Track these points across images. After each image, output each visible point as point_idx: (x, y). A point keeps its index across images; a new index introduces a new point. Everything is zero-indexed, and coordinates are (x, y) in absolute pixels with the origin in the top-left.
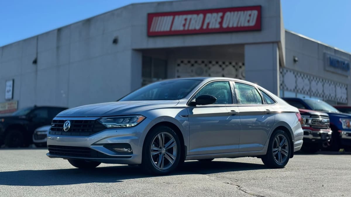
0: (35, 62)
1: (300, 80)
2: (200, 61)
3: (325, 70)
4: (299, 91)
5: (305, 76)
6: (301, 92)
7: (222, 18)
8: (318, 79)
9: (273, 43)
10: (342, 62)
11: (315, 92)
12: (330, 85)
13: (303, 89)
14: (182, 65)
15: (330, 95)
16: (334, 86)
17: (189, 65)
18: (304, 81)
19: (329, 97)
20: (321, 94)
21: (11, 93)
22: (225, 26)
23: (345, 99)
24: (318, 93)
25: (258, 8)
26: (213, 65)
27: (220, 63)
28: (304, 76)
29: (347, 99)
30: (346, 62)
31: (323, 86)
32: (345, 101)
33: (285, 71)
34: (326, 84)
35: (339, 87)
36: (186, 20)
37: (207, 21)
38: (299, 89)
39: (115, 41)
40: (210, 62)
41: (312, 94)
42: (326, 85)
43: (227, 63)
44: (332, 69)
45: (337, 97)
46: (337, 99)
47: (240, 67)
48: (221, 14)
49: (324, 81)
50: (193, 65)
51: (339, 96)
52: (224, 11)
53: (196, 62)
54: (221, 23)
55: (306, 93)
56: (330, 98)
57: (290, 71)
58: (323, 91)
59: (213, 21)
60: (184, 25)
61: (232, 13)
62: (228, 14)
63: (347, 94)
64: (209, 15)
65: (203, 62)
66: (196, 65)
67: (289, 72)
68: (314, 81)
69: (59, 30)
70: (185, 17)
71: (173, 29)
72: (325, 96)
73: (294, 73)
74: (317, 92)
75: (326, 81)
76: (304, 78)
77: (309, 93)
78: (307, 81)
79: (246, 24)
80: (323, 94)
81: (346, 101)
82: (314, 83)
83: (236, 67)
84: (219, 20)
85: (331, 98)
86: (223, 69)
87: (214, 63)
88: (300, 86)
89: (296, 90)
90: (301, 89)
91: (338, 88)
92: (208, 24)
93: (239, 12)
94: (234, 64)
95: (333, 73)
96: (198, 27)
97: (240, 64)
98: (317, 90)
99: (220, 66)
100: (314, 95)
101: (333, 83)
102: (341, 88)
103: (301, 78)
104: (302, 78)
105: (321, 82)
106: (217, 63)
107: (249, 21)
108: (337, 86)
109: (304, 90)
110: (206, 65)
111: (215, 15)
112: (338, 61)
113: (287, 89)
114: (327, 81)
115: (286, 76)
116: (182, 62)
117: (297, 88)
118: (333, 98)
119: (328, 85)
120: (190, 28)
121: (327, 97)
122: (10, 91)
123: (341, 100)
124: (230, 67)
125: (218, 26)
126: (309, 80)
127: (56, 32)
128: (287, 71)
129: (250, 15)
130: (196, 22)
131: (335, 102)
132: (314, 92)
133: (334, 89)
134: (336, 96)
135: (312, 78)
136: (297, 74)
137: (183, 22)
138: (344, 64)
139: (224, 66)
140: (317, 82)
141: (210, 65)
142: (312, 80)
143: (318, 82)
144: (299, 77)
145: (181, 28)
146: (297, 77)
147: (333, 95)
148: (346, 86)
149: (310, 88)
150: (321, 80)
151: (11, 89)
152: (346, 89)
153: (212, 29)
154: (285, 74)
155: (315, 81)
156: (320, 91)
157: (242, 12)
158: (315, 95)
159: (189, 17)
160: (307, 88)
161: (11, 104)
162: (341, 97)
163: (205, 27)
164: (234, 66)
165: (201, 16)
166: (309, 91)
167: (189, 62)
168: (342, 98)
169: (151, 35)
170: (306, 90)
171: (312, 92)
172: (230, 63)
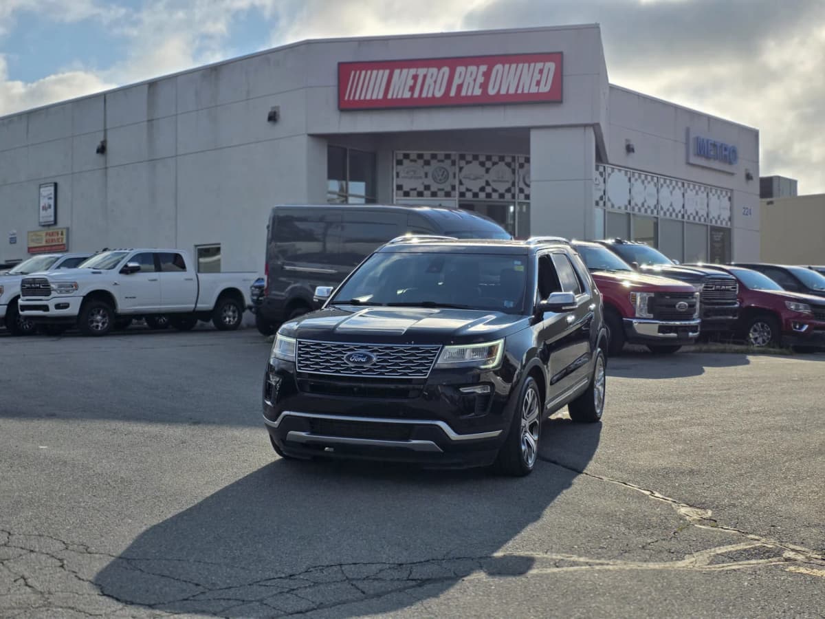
0: (102, 150)
1: (638, 186)
2: (441, 154)
3: (688, 163)
4: (636, 208)
5: (649, 178)
6: (640, 210)
7: (487, 75)
8: (674, 183)
9: (585, 126)
10: (722, 145)
11: (668, 210)
12: (697, 193)
13: (643, 205)
14: (406, 162)
15: (697, 213)
16: (705, 194)
17: (421, 162)
18: (645, 187)
19: (694, 218)
20: (680, 212)
21: (51, 211)
22: (492, 91)
23: (727, 219)
24: (674, 210)
25: (557, 57)
26: (468, 162)
27: (482, 159)
28: (646, 178)
29: (730, 219)
30: (730, 145)
31: (683, 195)
32: (727, 223)
33: (609, 170)
34: (688, 190)
35: (716, 196)
36: (415, 77)
37: (456, 81)
38: (636, 205)
39: (273, 117)
40: (462, 157)
41: (662, 213)
42: (690, 194)
43: (495, 159)
44: (702, 161)
45: (711, 217)
46: (711, 220)
47: (521, 166)
48: (483, 68)
49: (686, 185)
50: (427, 163)
51: (714, 214)
52: (490, 61)
53: (434, 156)
54: (484, 86)
55: (649, 211)
56: (697, 218)
57: (620, 170)
58: (683, 207)
59: (469, 80)
60: (412, 89)
61: (507, 66)
62: (499, 67)
63: (731, 209)
64: (460, 69)
65: (448, 156)
66: (433, 162)
67: (616, 171)
68: (665, 185)
69: (152, 84)
70: (413, 71)
71: (389, 96)
72: (686, 217)
73: (626, 174)
74: (671, 210)
75: (689, 187)
76: (646, 182)
77: (655, 211)
78: (651, 188)
79: (534, 90)
80: (682, 212)
81: (729, 223)
82: (665, 192)
83: (513, 164)
84: (481, 79)
85: (700, 219)
86: (487, 170)
87: (469, 158)
88: (638, 200)
89: (629, 206)
90: (640, 205)
91: (714, 199)
92: (460, 87)
93: (520, 66)
94: (508, 160)
95: (703, 167)
96: (438, 94)
97: (522, 160)
98: (671, 205)
99: (482, 164)
100: (665, 213)
101: (702, 189)
102: (719, 197)
103: (640, 181)
104: (643, 182)
105: (680, 188)
106: (476, 157)
107: (538, 83)
108: (710, 195)
109: (646, 206)
110: (454, 163)
111: (472, 68)
112: (714, 145)
113: (613, 206)
114: (691, 186)
115: (609, 181)
116: (406, 156)
117: (633, 203)
118: (702, 220)
119: (694, 191)
120: (424, 95)
121: (691, 218)
122: (50, 206)
123: (719, 222)
124: (502, 164)
125: (478, 92)
126: (655, 185)
127: (146, 87)
128: (613, 171)
129: (541, 72)
130: (435, 82)
131: (707, 226)
132: (665, 209)
133: (706, 201)
134: (708, 216)
135: (662, 181)
136: (633, 176)
137: (410, 82)
138: (726, 149)
139: (488, 164)
140: (671, 187)
141: (463, 163)
142: (662, 186)
143: (674, 188)
144: (636, 180)
145: (407, 95)
146: (633, 180)
147: (703, 213)
148: (729, 194)
149: (658, 200)
150: (680, 184)
151: (52, 202)
152: (730, 199)
153: (466, 97)
154: (609, 174)
155: (668, 186)
156: (678, 207)
157: (526, 65)
158: (668, 214)
159: (421, 72)
160: (652, 202)
161: (52, 234)
162: (719, 218)
163: (453, 93)
164: (508, 165)
165: (446, 70)
166: (655, 207)
167: (420, 156)
168: (721, 218)
169: (347, 107)
170: (649, 207)
171: (662, 209)
172: (502, 159)
